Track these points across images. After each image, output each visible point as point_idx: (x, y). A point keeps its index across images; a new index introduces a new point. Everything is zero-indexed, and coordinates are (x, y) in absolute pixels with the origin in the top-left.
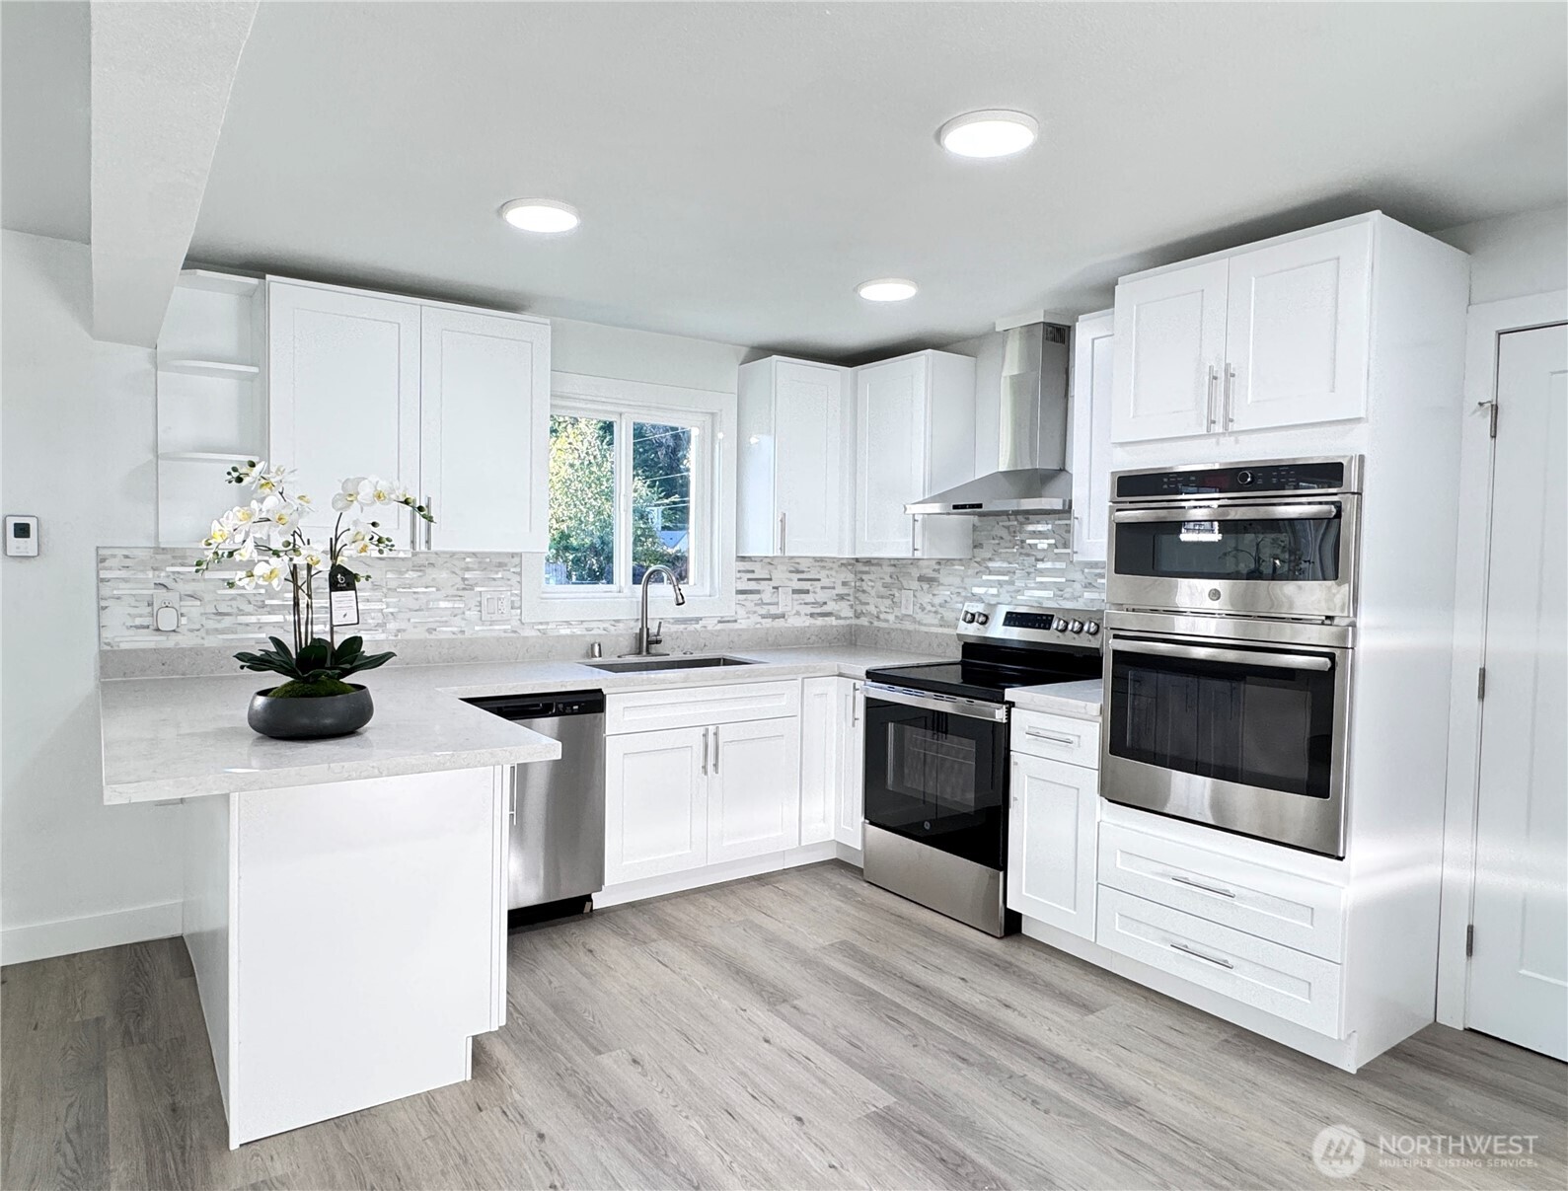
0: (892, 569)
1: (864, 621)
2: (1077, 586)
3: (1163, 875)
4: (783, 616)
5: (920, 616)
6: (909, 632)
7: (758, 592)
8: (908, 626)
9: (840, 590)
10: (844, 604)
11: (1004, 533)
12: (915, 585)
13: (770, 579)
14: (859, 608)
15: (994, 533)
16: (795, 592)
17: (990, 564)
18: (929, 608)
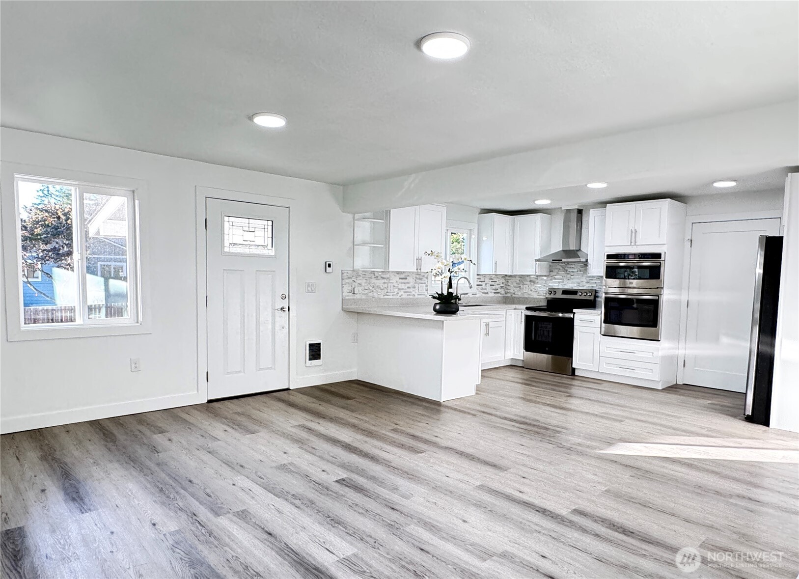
0: (520, 278)
1: (509, 295)
2: (584, 283)
3: (617, 351)
4: (487, 293)
5: (530, 292)
6: (526, 298)
7: (481, 285)
8: (526, 296)
9: (502, 285)
10: (502, 289)
11: (561, 268)
12: (529, 283)
13: (484, 281)
14: (507, 291)
15: (557, 268)
16: (491, 285)
17: (555, 277)
18: (534, 290)
